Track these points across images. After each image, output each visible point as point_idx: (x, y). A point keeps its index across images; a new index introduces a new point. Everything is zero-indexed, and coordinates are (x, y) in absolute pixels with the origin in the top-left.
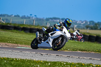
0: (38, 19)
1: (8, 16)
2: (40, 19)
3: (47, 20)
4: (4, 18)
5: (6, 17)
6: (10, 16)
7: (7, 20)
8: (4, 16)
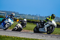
1: (24, 15)
2: (42, 17)
4: (22, 16)
5: (23, 16)
6: (25, 15)
8: (22, 15)
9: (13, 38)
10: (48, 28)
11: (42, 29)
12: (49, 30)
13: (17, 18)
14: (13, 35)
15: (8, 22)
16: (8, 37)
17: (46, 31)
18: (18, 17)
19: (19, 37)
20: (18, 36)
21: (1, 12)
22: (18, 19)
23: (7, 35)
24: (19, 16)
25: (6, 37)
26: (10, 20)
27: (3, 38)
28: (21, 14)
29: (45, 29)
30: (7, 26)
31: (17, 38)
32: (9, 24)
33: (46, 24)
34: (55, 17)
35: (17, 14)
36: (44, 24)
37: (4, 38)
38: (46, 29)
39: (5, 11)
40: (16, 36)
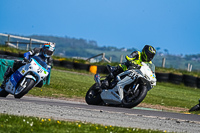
0: (170, 58)
1: (116, 50)
2: (175, 58)
3: (188, 58)
4: (108, 53)
5: (112, 53)
6: (120, 50)
7: (114, 56)
8: (109, 49)
9: (76, 127)
10: (126, 88)
11: (110, 91)
12: (130, 95)
13: (93, 61)
14: (77, 119)
15: (31, 73)
16: (62, 125)
17: (122, 97)
18: (95, 57)
19: (99, 126)
20: (96, 121)
21: (38, 41)
22: (94, 64)
23: (58, 117)
24: (98, 52)
25: (55, 124)
26: (35, 66)
27: (43, 126)
28: (103, 49)
29: (118, 92)
30: (23, 85)
31: (92, 129)
32: (31, 77)
33: (122, 77)
34: (153, 54)
35: (92, 47)
36: (115, 76)
37: (47, 127)
38: (121, 91)
39: (52, 37)
40: (88, 120)
